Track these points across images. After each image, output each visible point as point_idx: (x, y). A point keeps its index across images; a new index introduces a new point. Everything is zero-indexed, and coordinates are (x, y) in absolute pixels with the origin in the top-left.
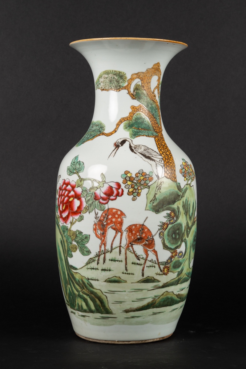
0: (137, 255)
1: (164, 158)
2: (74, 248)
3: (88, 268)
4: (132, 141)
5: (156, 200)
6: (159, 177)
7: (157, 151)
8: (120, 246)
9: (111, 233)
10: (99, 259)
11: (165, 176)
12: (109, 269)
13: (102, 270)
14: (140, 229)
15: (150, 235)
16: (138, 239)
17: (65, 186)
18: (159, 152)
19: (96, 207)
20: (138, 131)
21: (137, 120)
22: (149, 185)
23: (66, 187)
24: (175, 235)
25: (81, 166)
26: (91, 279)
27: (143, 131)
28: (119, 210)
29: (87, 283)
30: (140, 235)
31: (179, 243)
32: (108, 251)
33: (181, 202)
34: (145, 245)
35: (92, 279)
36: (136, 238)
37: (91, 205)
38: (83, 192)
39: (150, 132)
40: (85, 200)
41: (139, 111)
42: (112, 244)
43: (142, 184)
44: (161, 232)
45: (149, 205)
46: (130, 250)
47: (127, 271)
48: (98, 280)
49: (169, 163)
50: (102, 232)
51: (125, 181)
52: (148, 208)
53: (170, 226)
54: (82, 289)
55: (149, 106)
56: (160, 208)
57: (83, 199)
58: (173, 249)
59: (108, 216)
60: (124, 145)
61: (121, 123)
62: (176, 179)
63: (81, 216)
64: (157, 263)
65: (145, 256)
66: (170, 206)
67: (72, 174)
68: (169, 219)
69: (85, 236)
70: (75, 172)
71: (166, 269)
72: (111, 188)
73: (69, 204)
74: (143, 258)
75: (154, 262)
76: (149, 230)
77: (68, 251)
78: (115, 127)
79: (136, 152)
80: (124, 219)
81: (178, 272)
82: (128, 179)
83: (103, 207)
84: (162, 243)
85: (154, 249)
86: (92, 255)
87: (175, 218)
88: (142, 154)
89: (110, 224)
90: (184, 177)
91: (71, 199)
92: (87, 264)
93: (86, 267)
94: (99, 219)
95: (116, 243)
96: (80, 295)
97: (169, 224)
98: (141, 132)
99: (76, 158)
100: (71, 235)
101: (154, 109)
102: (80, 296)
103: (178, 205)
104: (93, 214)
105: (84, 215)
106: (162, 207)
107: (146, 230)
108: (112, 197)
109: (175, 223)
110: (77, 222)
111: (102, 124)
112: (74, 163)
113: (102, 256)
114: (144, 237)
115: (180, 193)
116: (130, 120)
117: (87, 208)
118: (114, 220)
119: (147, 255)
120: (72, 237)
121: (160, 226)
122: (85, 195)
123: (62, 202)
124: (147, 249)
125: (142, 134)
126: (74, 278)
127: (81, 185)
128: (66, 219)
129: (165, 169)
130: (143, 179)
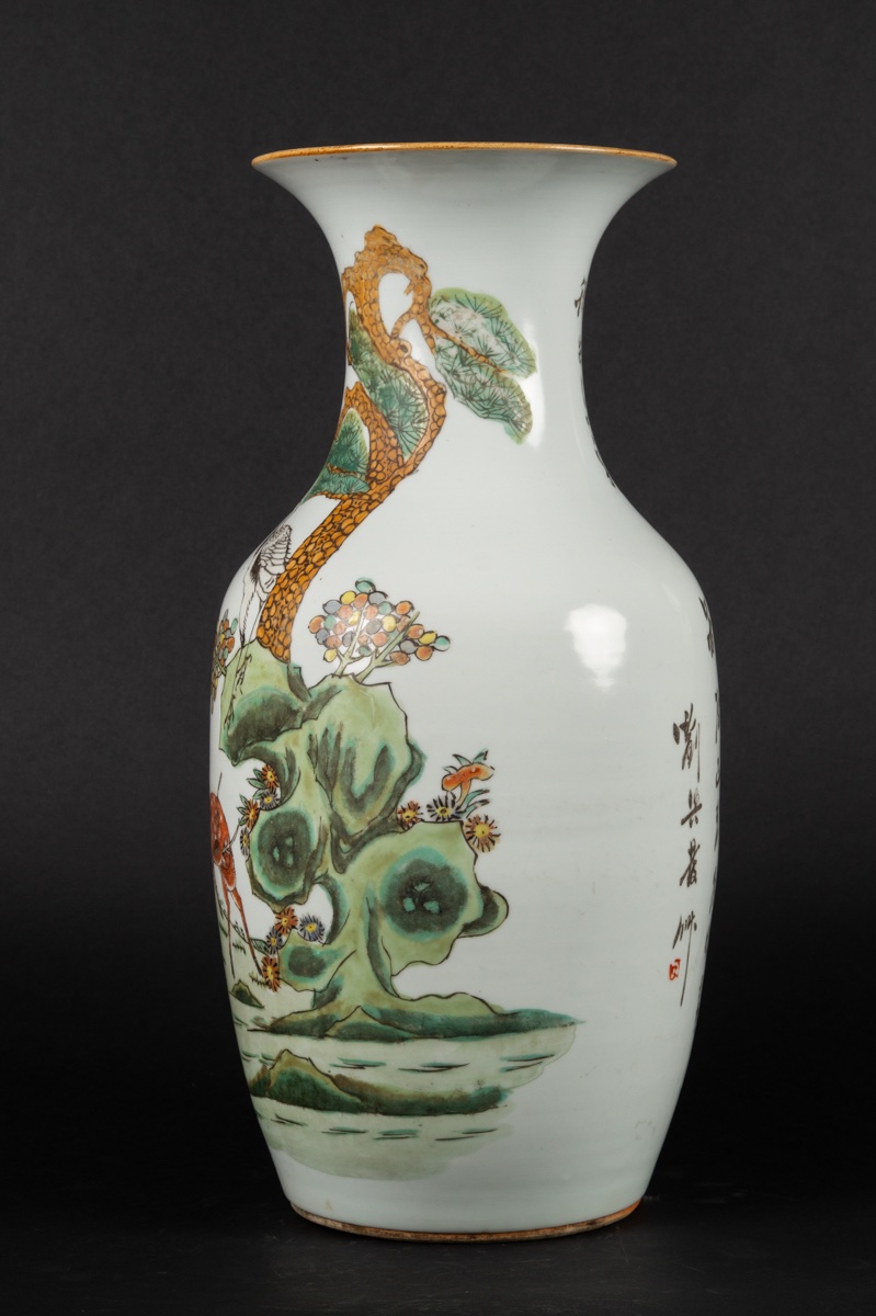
1: (284, 575)
5: (233, 720)
6: (243, 640)
11: (259, 638)
14: (216, 812)
22: (226, 663)
24: (279, 853)
33: (302, 735)
34: (222, 868)
43: (219, 660)
44: (243, 832)
45: (223, 731)
49: (286, 593)
52: (222, 744)
53: (264, 816)
55: (377, 385)
56: (239, 748)
58: (281, 901)
62: (286, 652)
66: (264, 744)
68: (261, 792)
71: (269, 969)
76: (224, 818)
81: (315, 991)
84: (248, 872)
85: (235, 888)
87: (278, 791)
97: (260, 809)
103: (290, 745)
106: (244, 746)
107: (221, 818)
109: (279, 810)
114: (220, 840)
121: (240, 810)
129: (265, 611)
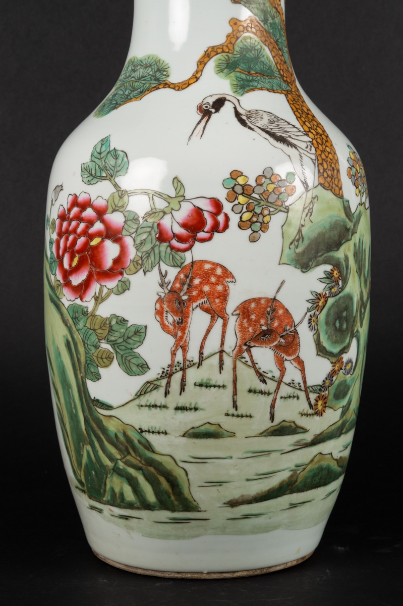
0: (261, 371)
1: (314, 142)
2: (104, 357)
3: (142, 406)
4: (238, 100)
5: (303, 241)
6: (307, 186)
7: (297, 125)
8: (222, 352)
9: (198, 320)
10: (168, 384)
11: (320, 184)
12: (193, 406)
13: (177, 409)
14: (268, 309)
15: (288, 323)
16: (264, 333)
17: (76, 210)
18: (302, 126)
19: (163, 257)
20: (248, 77)
21: (244, 53)
22: (287, 204)
23: (81, 212)
24: (340, 323)
25: (119, 161)
26: (149, 431)
27: (259, 78)
28: (218, 265)
29: (139, 441)
30: (267, 324)
31: (347, 341)
32: (192, 363)
33: (351, 243)
34: (278, 347)
35: (151, 431)
36: (258, 332)
37: (148, 255)
38: (129, 223)
39: (275, 81)
40: (134, 241)
41: (248, 31)
42: (202, 347)
43: (271, 203)
44: (312, 315)
45: (287, 251)
46: (243, 360)
47: (236, 410)
48: (166, 433)
49: (327, 154)
50: (177, 319)
51: (233, 195)
52: (284, 260)
53: (331, 301)
54: (124, 454)
55: (268, 20)
56: (310, 259)
57: (129, 241)
58: (336, 354)
59: (191, 280)
60: (223, 109)
61: (207, 59)
62: (341, 191)
63: (124, 282)
64: (303, 388)
65: (277, 374)
66: (331, 254)
67: (95, 180)
68: (330, 285)
69: (133, 329)
70: (104, 175)
71: (320, 403)
72: (198, 211)
73: (90, 253)
74: (273, 379)
75: (298, 387)
76: (286, 311)
77: (87, 365)
78: (194, 68)
79: (252, 126)
80: (231, 285)
81: (343, 407)
82: (239, 189)
83: (178, 258)
84: (315, 342)
85: (298, 356)
86: (151, 375)
87: (340, 283)
88: (267, 132)
89: (197, 300)
90: (354, 187)
91: (94, 242)
92: (139, 395)
93: (137, 402)
94: (169, 287)
95: (213, 345)
96: (119, 469)
97: (329, 297)
98: (256, 81)
99: (105, 141)
100: (96, 327)
101: (278, 28)
102: (117, 471)
103: (345, 252)
104: (154, 275)
105: (132, 278)
106: (316, 257)
107: (281, 312)
108: (201, 235)
109: (341, 295)
110: (113, 296)
111: (161, 62)
112: (100, 153)
113: (177, 377)
114: (277, 327)
115: (350, 225)
116: (228, 52)
117: (140, 262)
118: (206, 288)
119: (283, 370)
120: (99, 331)
121: (310, 301)
122: (134, 230)
123: (71, 250)
124: (282, 356)
125: (259, 86)
126: (104, 430)
127: (123, 206)
128: (81, 290)
129: (320, 166)
130: (273, 191)
